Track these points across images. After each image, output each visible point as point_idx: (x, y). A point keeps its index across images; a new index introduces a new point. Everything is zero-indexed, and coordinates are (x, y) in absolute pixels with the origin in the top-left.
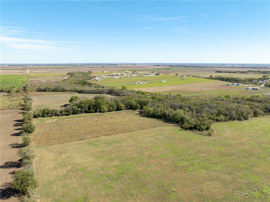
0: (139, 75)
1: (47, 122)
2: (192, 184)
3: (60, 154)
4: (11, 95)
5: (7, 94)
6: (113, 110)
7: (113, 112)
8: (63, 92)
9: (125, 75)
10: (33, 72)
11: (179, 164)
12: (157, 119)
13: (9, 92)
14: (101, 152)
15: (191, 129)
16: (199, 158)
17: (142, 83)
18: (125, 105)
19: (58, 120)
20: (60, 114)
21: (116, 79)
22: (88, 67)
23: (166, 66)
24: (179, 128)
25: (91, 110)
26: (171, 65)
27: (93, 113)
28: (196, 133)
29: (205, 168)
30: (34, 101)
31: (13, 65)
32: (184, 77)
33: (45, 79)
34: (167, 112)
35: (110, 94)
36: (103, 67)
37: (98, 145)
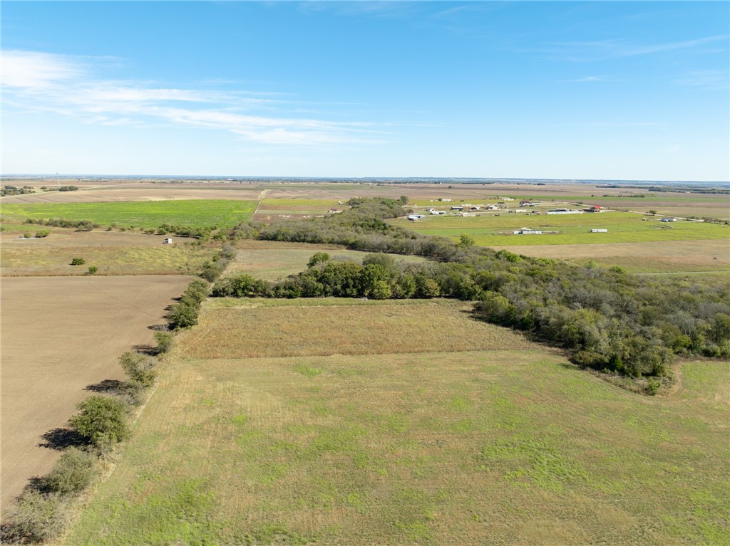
0: (533, 212)
1: (238, 307)
2: (494, 512)
3: (218, 380)
4: (199, 244)
5: (193, 240)
6: (406, 296)
7: (407, 300)
8: (314, 245)
9: (495, 208)
10: (273, 194)
11: (493, 453)
12: (514, 329)
13: (198, 236)
14: (311, 390)
15: (598, 366)
16: (568, 448)
17: (530, 232)
18: (439, 285)
19: (262, 306)
20: (272, 293)
21: (465, 218)
22: (412, 188)
23: (639, 188)
24: (564, 360)
25: (348, 291)
26: (655, 186)
27: (351, 299)
28: (608, 381)
29: (568, 478)
30: (238, 260)
31: (242, 180)
32: (675, 220)
33: (290, 212)
34: (544, 313)
35: (425, 256)
36: (450, 187)
37: (313, 374)
